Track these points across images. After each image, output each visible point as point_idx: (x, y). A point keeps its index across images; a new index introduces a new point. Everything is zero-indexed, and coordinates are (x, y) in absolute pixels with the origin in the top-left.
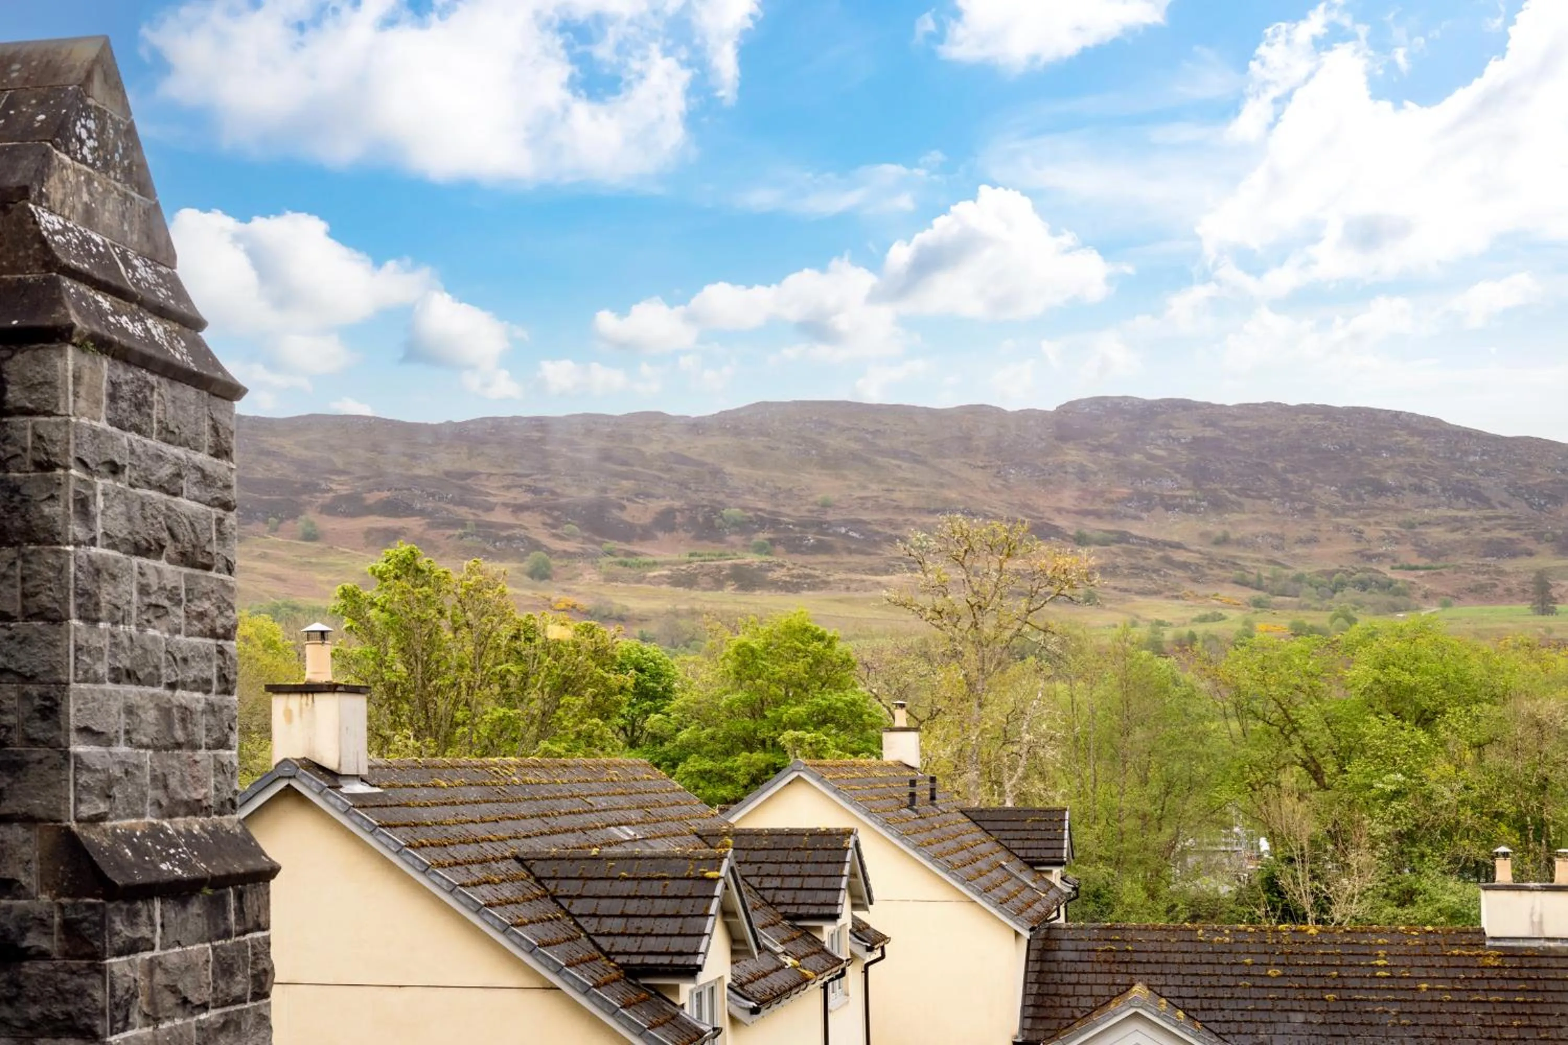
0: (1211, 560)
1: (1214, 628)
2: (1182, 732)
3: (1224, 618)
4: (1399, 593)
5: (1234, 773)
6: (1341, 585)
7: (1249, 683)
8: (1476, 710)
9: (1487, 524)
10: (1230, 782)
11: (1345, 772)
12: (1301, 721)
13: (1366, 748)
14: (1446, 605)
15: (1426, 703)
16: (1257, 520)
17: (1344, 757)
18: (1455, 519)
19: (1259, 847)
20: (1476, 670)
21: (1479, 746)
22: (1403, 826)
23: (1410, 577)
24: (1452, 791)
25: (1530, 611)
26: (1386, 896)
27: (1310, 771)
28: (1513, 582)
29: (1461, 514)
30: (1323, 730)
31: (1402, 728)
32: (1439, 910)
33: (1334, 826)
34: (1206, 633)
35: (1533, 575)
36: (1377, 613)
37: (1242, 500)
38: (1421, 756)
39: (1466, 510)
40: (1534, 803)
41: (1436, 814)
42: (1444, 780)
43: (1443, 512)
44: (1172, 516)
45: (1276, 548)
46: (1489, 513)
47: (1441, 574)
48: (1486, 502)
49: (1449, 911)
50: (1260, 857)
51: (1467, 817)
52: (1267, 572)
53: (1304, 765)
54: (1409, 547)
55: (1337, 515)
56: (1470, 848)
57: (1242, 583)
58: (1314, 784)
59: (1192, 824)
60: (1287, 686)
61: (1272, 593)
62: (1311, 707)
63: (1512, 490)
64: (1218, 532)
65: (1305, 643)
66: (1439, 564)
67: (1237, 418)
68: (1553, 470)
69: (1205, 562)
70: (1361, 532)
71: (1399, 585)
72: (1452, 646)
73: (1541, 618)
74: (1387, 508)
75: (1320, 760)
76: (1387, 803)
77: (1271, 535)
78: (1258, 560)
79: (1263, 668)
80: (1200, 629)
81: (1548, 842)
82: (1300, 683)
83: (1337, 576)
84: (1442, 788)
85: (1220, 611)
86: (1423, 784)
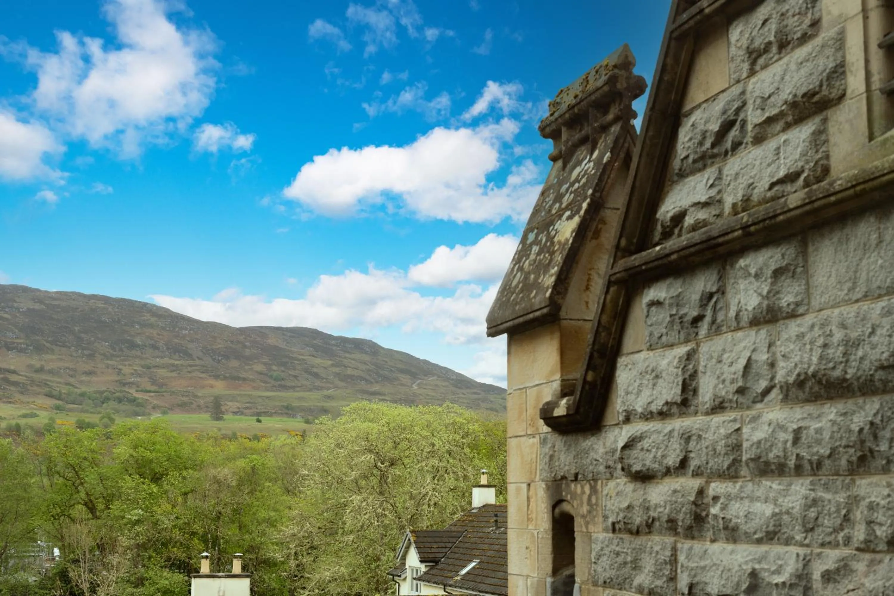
0: (33, 381)
1: (32, 421)
2: (13, 484)
3: (37, 416)
4: (139, 405)
5: (43, 509)
6: (107, 399)
7: (56, 455)
8: (184, 473)
9: (190, 369)
10: (41, 514)
11: (109, 508)
12: (86, 479)
13: (123, 495)
14: (164, 413)
15: (158, 469)
16: (61, 360)
17: (109, 500)
18: (173, 365)
19: (53, 554)
20: (186, 451)
21: (185, 494)
22: (141, 540)
23: (146, 396)
24: (169, 520)
25: (210, 418)
26: (128, 581)
27: (89, 508)
28: (202, 402)
29: (176, 362)
30: (98, 484)
31: (144, 484)
32: (158, 589)
33: (101, 541)
34: (26, 424)
35: (212, 398)
36: (127, 416)
37: (54, 347)
38: (153, 500)
39: (179, 360)
40: (213, 527)
41: (159, 533)
42: (167, 514)
43: (167, 360)
44: (11, 354)
45: (72, 376)
46: (191, 362)
47: (163, 396)
48: (190, 356)
49: (163, 590)
50: (54, 559)
51: (177, 535)
52: (65, 390)
53: (86, 504)
54: (147, 379)
55: (107, 359)
56: (177, 553)
57: (49, 395)
58: (90, 516)
59: (15, 540)
60: (79, 458)
61: (67, 402)
62: (92, 470)
63: (204, 351)
64: (38, 365)
65: (91, 432)
66: (163, 390)
67: (55, 299)
68: (227, 341)
69: (29, 382)
70: (120, 370)
71: (139, 401)
72: (174, 437)
73: (215, 422)
74: (136, 357)
75: (95, 501)
76: (132, 527)
77: (69, 368)
78: (60, 383)
79: (66, 446)
80: (23, 422)
81: (219, 548)
82: (87, 456)
83: (105, 394)
84: (163, 518)
85: (35, 411)
86: (153, 516)
